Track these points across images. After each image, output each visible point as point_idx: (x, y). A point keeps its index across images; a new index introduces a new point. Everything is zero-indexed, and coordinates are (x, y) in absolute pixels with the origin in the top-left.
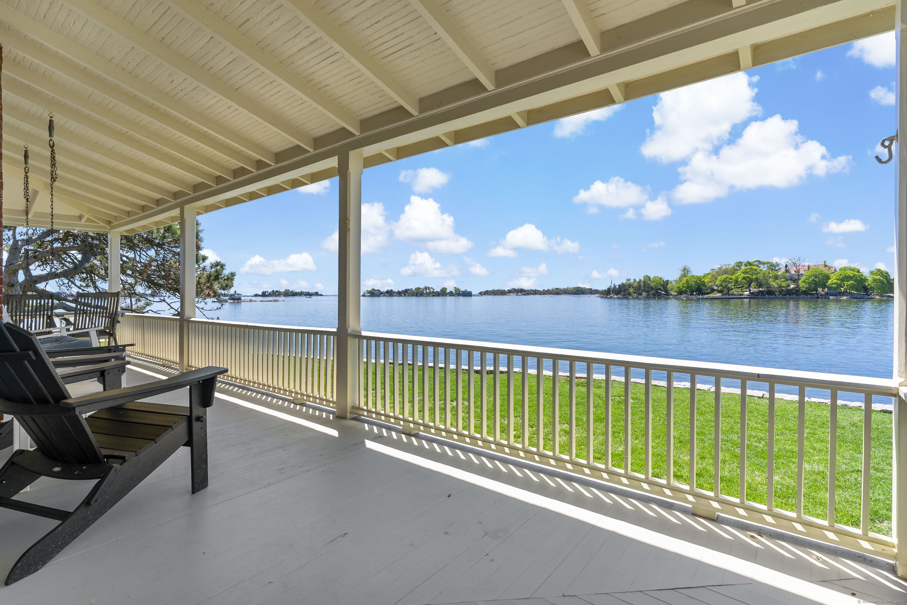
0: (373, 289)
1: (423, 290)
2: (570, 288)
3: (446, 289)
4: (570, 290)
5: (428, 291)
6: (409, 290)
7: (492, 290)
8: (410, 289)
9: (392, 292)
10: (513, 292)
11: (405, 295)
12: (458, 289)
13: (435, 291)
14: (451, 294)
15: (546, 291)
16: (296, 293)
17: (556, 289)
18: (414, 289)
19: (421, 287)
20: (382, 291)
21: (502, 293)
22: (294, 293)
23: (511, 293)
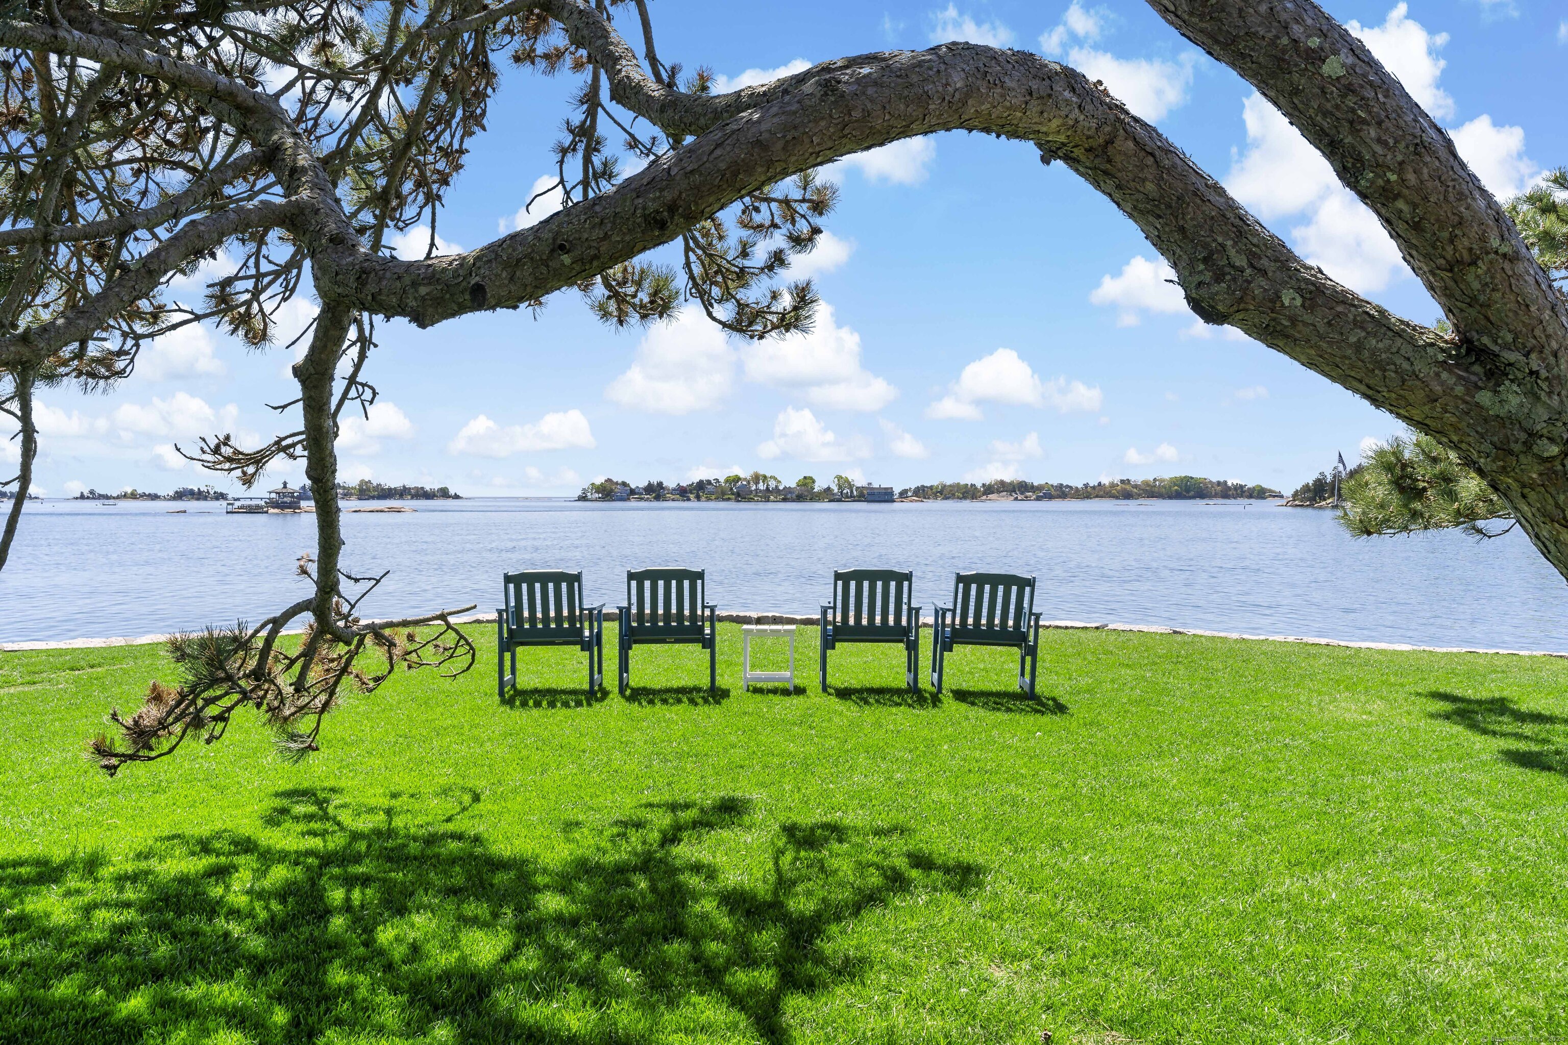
0: (609, 480)
1: (749, 482)
2: (1162, 481)
3: (814, 482)
4: (1164, 487)
5: (761, 486)
6: (709, 482)
7: (935, 483)
8: (711, 479)
9: (663, 488)
10: (999, 492)
11: (698, 498)
12: (847, 481)
13: (781, 488)
14: (827, 495)
15: (1094, 488)
16: (390, 489)
17: (1122, 481)
18: (722, 480)
19: (742, 476)
20: (633, 487)
21: (968, 493)
22: (383, 489)
23: (993, 493)
